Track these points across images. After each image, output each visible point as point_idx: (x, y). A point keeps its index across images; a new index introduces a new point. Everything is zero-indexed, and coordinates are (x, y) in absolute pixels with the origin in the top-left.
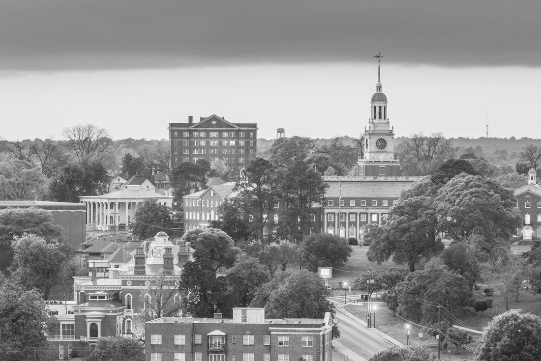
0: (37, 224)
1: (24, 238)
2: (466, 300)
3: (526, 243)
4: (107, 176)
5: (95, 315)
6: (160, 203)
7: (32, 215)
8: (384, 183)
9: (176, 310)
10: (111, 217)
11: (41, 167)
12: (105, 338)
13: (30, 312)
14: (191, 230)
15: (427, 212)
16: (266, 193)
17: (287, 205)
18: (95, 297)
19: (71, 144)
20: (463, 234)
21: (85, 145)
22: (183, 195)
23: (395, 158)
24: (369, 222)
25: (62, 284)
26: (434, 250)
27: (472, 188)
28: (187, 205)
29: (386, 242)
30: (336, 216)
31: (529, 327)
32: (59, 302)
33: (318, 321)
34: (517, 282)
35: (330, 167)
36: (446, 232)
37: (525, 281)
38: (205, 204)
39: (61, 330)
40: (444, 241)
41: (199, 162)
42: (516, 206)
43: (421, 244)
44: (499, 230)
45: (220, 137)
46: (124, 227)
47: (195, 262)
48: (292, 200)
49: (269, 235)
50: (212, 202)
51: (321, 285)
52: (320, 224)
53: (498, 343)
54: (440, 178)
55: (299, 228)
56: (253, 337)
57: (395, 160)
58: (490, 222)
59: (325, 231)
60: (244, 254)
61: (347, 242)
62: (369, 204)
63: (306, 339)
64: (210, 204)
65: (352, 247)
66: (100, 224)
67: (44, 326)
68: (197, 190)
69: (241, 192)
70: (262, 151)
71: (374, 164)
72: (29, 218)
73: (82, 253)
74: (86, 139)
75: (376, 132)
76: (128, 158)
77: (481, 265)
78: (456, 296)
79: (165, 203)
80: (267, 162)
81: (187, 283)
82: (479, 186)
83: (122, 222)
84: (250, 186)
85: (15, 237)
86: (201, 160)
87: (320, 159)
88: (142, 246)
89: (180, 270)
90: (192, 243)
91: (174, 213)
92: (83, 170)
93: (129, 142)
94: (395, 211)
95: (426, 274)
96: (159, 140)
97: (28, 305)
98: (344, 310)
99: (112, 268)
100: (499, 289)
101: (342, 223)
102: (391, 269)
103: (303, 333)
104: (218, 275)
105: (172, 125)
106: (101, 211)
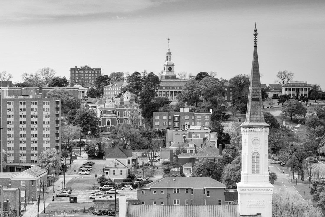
45: (89, 73)
105: (71, 69)
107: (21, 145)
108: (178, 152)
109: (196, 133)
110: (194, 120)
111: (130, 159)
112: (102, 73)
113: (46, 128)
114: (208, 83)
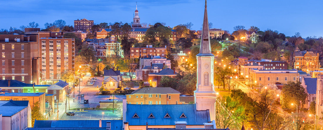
45: (86, 23)
105: (75, 21)
107: (50, 68)
108: (148, 72)
109: (158, 61)
110: (155, 52)
111: (119, 76)
112: (94, 23)
113: (66, 58)
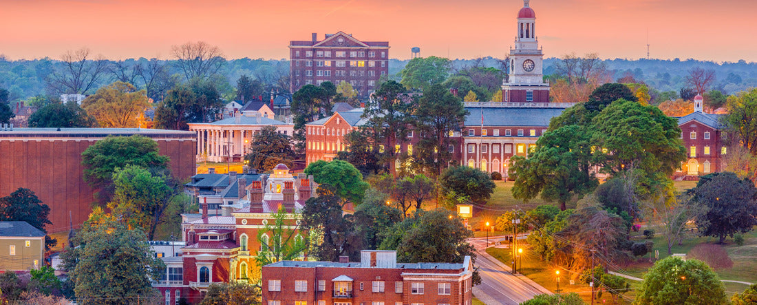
0: (141, 154)
1: (126, 170)
2: (623, 244)
3: (691, 178)
4: (220, 101)
5: (206, 257)
6: (279, 132)
7: (135, 144)
8: (532, 111)
9: (298, 252)
10: (225, 147)
11: (146, 90)
12: (217, 283)
13: (133, 254)
14: (314, 161)
15: (579, 143)
16: (399, 121)
17: (423, 135)
18: (206, 238)
19: (180, 64)
20: (620, 168)
21: (196, 65)
22: (305, 122)
23: (544, 82)
24: (515, 154)
25: (168, 222)
26: (588, 186)
27: (630, 116)
28: (309, 133)
29: (534, 176)
30: (478, 147)
31: (694, 274)
32: (165, 242)
33: (457, 266)
34: (681, 221)
35: (471, 91)
36: (601, 166)
37: (690, 222)
38: (330, 133)
39: (168, 274)
40: (599, 176)
41: (323, 85)
42: (680, 136)
43: (573, 179)
44: (661, 164)
45: (348, 57)
46: (240, 159)
47: (319, 198)
48: (428, 129)
49: (401, 169)
50: (338, 130)
51: (460, 225)
52: (460, 156)
53: (660, 292)
54: (594, 105)
55: (436, 161)
56: (383, 283)
57: (544, 84)
58: (651, 154)
59: (465, 165)
60: (374, 190)
61: (490, 176)
62: (515, 134)
63: (443, 286)
64: (336, 133)
65: (496, 182)
66: (213, 154)
67: (148, 269)
68: (321, 117)
69: (371, 119)
70: (395, 74)
71: (520, 89)
72: (132, 147)
73: (191, 187)
74: (197, 58)
75: (522, 52)
76: (244, 81)
77: (640, 203)
78: (612, 238)
79: (285, 132)
80: (401, 85)
81: (309, 223)
82: (639, 114)
83: (236, 152)
84: (381, 112)
85: (116, 169)
86: (326, 83)
87: (460, 82)
88: (258, 180)
89: (302, 207)
90: (315, 177)
91: (296, 142)
92: (193, 94)
93: (245, 62)
94: (544, 142)
95: (578, 213)
96: (279, 60)
97: (131, 246)
98: (486, 253)
99: (226, 205)
100: (660, 229)
101: (484, 155)
102: (539, 208)
103: (439, 279)
104: (344, 213)
105: (293, 43)
106: (213, 140)
114: (615, 125)
